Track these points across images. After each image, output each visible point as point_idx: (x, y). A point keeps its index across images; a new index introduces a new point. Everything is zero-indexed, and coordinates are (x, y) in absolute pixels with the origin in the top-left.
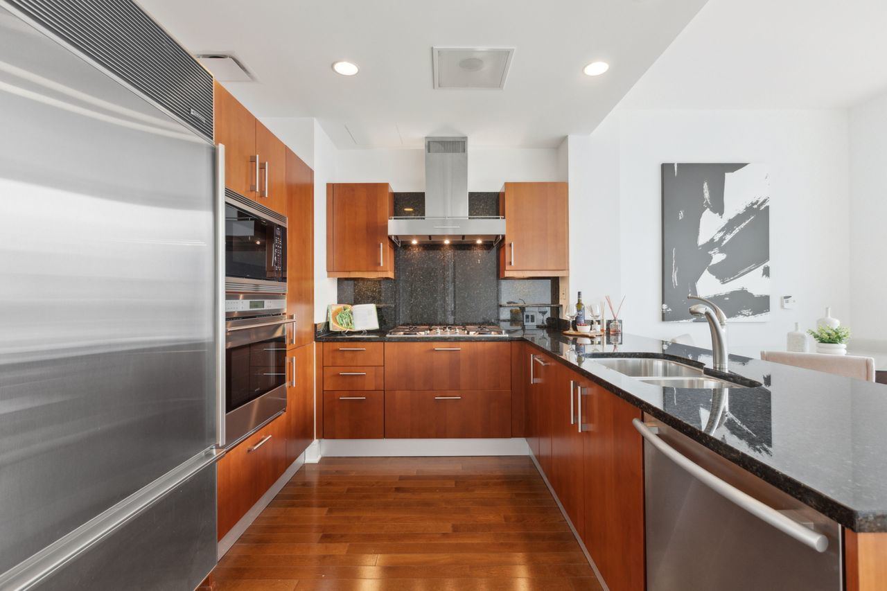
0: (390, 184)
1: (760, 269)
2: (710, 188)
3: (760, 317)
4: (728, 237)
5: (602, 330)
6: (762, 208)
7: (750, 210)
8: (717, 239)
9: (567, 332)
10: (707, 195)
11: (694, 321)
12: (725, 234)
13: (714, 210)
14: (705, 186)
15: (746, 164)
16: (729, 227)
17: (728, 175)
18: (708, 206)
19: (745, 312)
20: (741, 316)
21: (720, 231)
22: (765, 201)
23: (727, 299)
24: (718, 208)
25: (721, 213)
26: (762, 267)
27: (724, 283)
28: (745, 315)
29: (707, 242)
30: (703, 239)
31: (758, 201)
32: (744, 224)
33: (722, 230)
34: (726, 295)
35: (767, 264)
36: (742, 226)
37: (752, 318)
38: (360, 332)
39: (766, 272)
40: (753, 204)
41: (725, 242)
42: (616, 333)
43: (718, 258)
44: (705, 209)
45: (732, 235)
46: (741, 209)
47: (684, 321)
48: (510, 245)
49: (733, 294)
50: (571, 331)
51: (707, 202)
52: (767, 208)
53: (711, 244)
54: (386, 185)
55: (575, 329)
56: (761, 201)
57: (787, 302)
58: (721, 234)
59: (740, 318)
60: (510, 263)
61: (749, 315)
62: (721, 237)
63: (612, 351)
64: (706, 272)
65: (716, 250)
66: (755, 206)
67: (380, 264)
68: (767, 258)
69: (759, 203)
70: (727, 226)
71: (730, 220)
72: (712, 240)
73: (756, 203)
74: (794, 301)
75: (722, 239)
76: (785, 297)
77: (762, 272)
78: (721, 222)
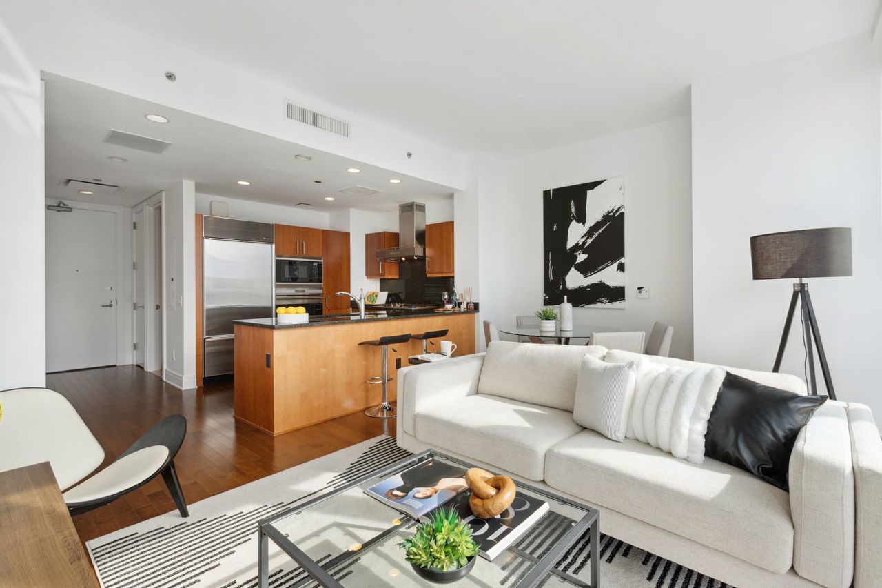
2: (575, 205)
3: (615, 305)
4: (589, 241)
6: (617, 215)
7: (606, 218)
8: (580, 243)
10: (573, 210)
12: (587, 239)
13: (578, 221)
14: (572, 203)
15: (604, 181)
16: (589, 233)
17: (589, 192)
18: (574, 218)
19: (603, 300)
20: (599, 304)
21: (583, 237)
22: (619, 209)
23: (589, 289)
24: (582, 218)
25: (584, 223)
26: (616, 264)
27: (586, 277)
28: (603, 303)
29: (574, 246)
30: (570, 245)
31: (613, 210)
32: (602, 229)
33: (585, 235)
34: (588, 287)
35: (622, 260)
36: (600, 231)
37: (608, 305)
39: (621, 267)
40: (609, 212)
41: (587, 245)
43: (581, 257)
44: (572, 221)
45: (592, 239)
46: (599, 218)
49: (593, 286)
51: (573, 215)
52: (622, 214)
53: (577, 247)
56: (616, 209)
57: (640, 292)
58: (584, 239)
59: (599, 305)
61: (606, 303)
62: (584, 241)
64: (573, 269)
65: (580, 251)
66: (611, 214)
68: (622, 255)
70: (588, 232)
71: (590, 228)
72: (577, 244)
73: (612, 212)
74: (646, 292)
75: (584, 243)
76: (639, 288)
77: (617, 267)
78: (584, 229)
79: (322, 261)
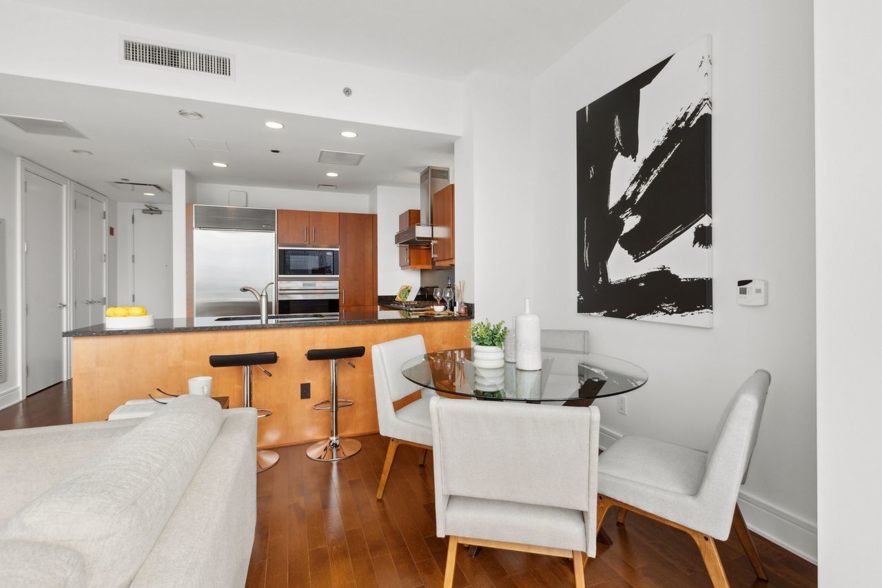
1: (690, 234)
2: (621, 122)
3: (690, 318)
4: (644, 188)
6: (695, 120)
7: (674, 134)
8: (629, 195)
10: (618, 134)
11: (605, 315)
12: (639, 185)
13: (626, 154)
16: (643, 174)
17: (643, 91)
18: (620, 149)
19: (667, 307)
20: (661, 314)
21: (632, 183)
22: (698, 109)
23: (643, 284)
24: (631, 149)
25: (634, 154)
26: (692, 229)
27: (638, 260)
28: (667, 312)
29: (619, 202)
30: (613, 201)
31: (686, 114)
32: (665, 161)
33: (636, 179)
34: (641, 280)
35: (705, 221)
36: (662, 165)
37: (677, 318)
39: (704, 237)
40: (678, 122)
41: (639, 197)
43: (631, 222)
44: (616, 155)
45: (649, 183)
46: (661, 139)
47: (595, 314)
49: (651, 277)
51: (618, 144)
53: (624, 204)
56: (691, 111)
57: (743, 292)
58: (635, 186)
59: (660, 317)
61: (672, 313)
62: (636, 190)
64: (617, 246)
65: (628, 212)
66: (683, 124)
68: (707, 208)
69: (688, 116)
70: (642, 171)
71: (645, 161)
72: (624, 197)
73: (683, 119)
74: (758, 291)
75: (635, 193)
76: (741, 283)
77: (693, 237)
78: (635, 166)
79: (338, 249)
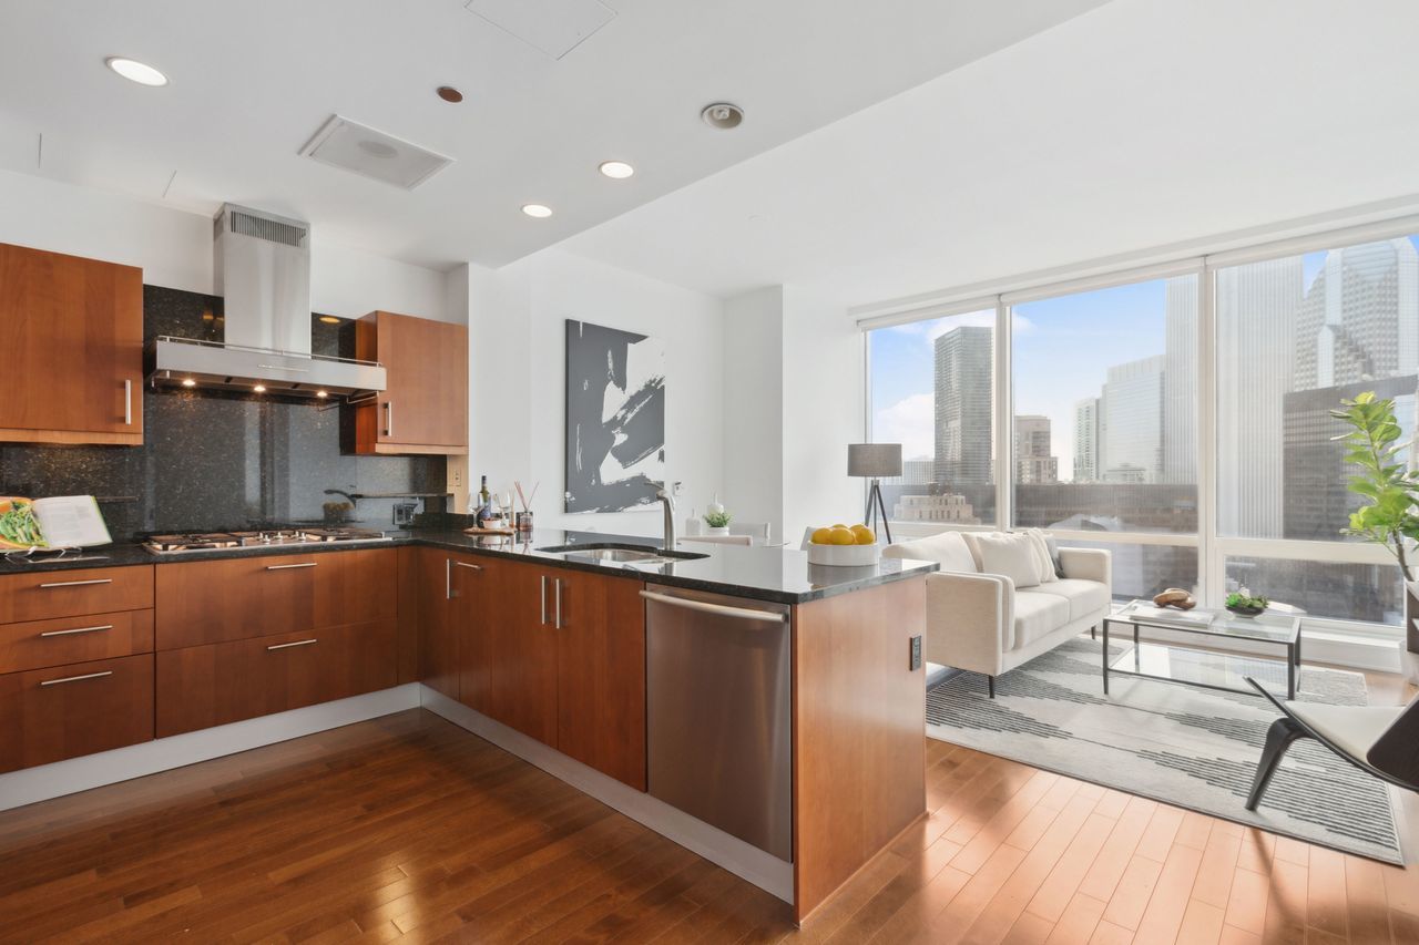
0: (144, 272)
1: (656, 454)
2: (613, 357)
4: (630, 416)
5: (512, 526)
6: (659, 387)
7: (649, 388)
8: (619, 417)
9: (470, 530)
10: (611, 365)
11: (598, 512)
12: (626, 413)
13: (617, 384)
14: (610, 353)
15: (642, 338)
16: (629, 406)
17: (630, 346)
18: (612, 378)
19: (644, 500)
21: (622, 409)
22: (661, 380)
23: (629, 485)
24: (621, 382)
25: (624, 389)
26: (658, 451)
27: (625, 468)
28: (643, 503)
29: (611, 420)
30: (606, 417)
32: (643, 403)
33: (624, 407)
34: (628, 481)
35: (663, 448)
36: (642, 405)
37: (649, 507)
38: (56, 553)
39: (662, 457)
40: (651, 382)
41: (627, 421)
42: (528, 529)
43: (620, 438)
44: (609, 381)
45: (634, 413)
46: (641, 387)
48: (386, 406)
49: (634, 480)
50: (475, 528)
51: (611, 373)
52: (663, 387)
53: (614, 423)
54: (138, 272)
55: (481, 526)
56: (658, 379)
57: (678, 488)
58: (624, 412)
59: (639, 507)
60: (386, 433)
61: (646, 503)
62: (624, 415)
63: (521, 553)
64: (609, 454)
65: (619, 429)
66: (653, 384)
67: (123, 420)
68: (661, 441)
69: (657, 381)
70: (629, 403)
71: (631, 397)
72: (615, 417)
73: (654, 381)
75: (624, 418)
77: (658, 456)
78: (624, 398)
